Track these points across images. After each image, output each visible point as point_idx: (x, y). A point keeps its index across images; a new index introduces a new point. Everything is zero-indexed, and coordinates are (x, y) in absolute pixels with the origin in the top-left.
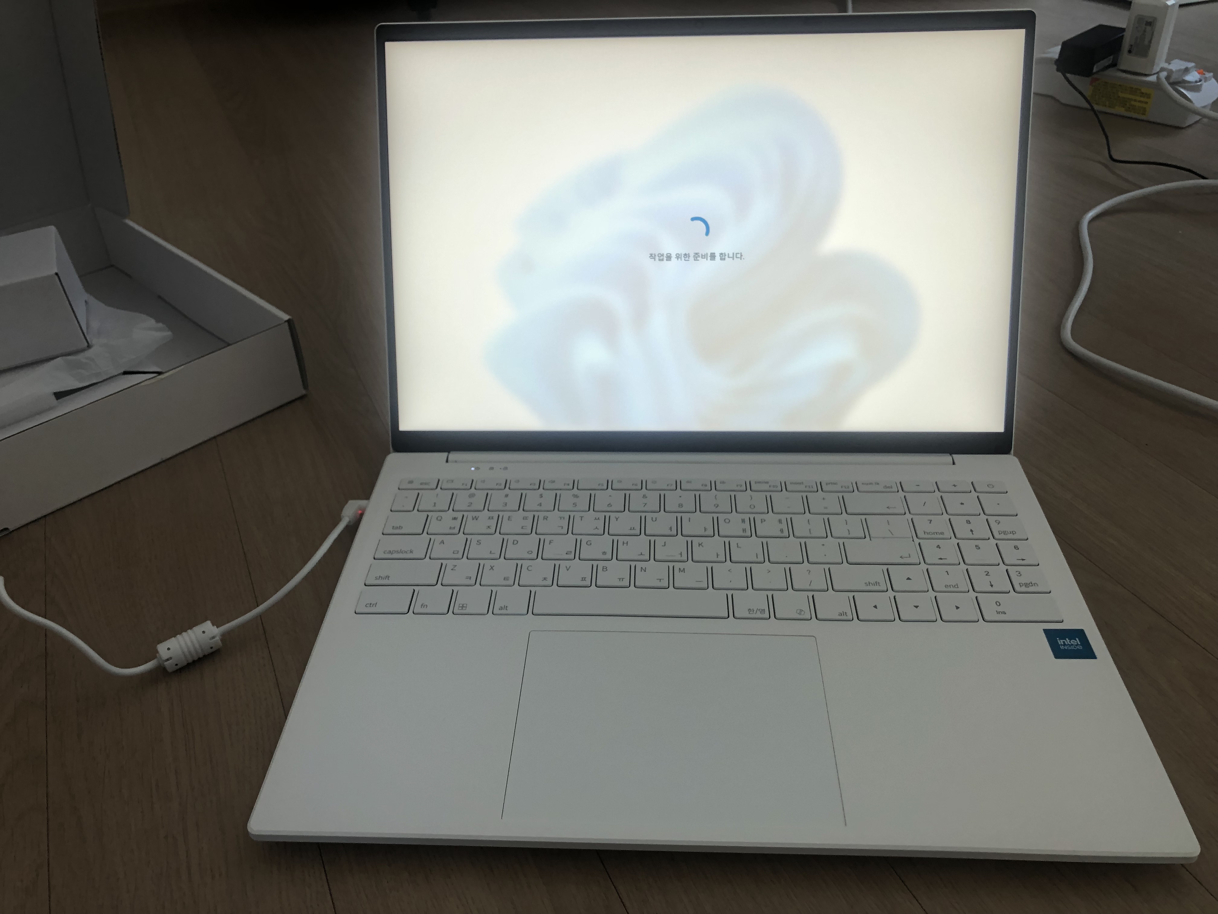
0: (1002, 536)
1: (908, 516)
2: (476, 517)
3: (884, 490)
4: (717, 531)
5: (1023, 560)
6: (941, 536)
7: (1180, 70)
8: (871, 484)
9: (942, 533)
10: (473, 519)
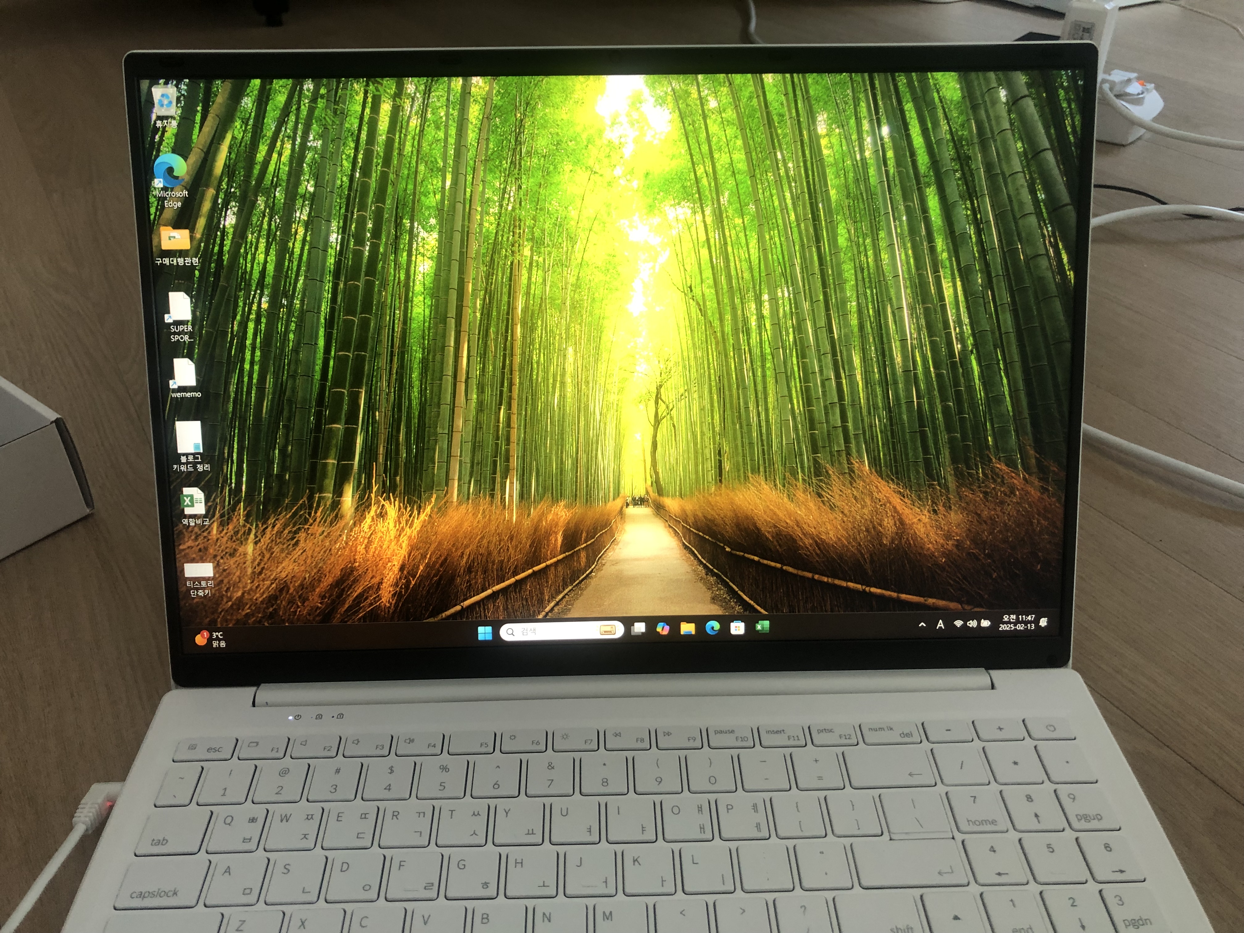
0: (1084, 825)
1: (941, 789)
2: (286, 816)
3: (900, 740)
4: (661, 833)
5: (1122, 871)
6: (992, 828)
7: (1122, 82)
8: (881, 729)
9: (993, 822)
10: (282, 821)
